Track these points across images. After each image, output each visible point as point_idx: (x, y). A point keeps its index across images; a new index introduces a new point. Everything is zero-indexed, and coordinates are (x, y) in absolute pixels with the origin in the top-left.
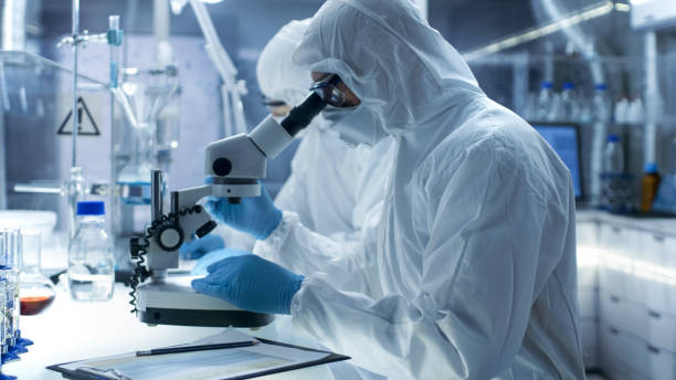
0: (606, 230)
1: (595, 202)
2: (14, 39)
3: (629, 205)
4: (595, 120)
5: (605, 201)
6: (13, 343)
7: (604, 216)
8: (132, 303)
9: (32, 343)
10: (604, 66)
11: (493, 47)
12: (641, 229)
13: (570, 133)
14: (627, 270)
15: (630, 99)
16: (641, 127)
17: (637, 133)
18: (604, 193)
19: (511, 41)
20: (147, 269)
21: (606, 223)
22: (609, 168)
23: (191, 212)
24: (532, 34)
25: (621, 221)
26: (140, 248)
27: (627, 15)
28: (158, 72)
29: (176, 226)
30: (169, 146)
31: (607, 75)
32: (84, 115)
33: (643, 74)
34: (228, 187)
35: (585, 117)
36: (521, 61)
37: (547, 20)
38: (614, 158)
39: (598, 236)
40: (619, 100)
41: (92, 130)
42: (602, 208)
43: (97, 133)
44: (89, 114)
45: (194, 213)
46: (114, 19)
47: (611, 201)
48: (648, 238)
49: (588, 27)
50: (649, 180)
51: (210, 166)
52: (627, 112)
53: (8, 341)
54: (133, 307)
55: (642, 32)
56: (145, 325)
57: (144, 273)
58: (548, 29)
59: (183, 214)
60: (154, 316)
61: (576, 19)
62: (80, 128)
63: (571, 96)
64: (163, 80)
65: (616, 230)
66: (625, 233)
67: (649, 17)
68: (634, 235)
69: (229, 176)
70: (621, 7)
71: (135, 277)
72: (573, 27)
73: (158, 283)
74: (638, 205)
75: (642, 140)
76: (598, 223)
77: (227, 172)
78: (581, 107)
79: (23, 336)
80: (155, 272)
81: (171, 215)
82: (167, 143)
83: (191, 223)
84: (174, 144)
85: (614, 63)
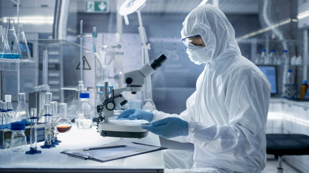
0: (286, 106)
1: (283, 95)
2: (63, 36)
3: (295, 97)
4: (283, 64)
5: (287, 95)
6: (54, 141)
7: (285, 100)
8: (97, 129)
9: (60, 142)
10: (287, 43)
11: (247, 36)
12: (299, 106)
13: (273, 69)
14: (294, 121)
15: (297, 56)
16: (302, 66)
17: (301, 69)
18: (286, 92)
19: (253, 34)
20: (103, 117)
21: (286, 103)
22: (288, 83)
23: (118, 97)
24: (261, 31)
25: (292, 102)
26: (100, 109)
27: (296, 23)
28: (115, 47)
29: (113, 102)
30: (119, 73)
31: (289, 47)
32: (86, 62)
33: (303, 46)
34: (132, 88)
35: (279, 63)
36: (254, 41)
37: (266, 26)
38: (290, 78)
39: (283, 108)
40: (293, 57)
41: (89, 68)
42: (285, 97)
43: (90, 69)
44: (87, 62)
45: (119, 97)
46: (95, 28)
47: (289, 95)
48: (301, 109)
49: (281, 28)
50: (304, 87)
51: (125, 80)
52: (296, 61)
53: (52, 141)
54: (97, 130)
55: (302, 30)
56: (102, 136)
57: (102, 119)
58: (267, 29)
59: (116, 97)
60: (105, 134)
61: (277, 25)
62: (84, 67)
63: (273, 55)
64: (116, 50)
65: (290, 106)
66: (293, 107)
67: (305, 24)
68: (296, 108)
69: (131, 84)
70: (294, 20)
71: (98, 120)
72: (276, 28)
73: (106, 122)
74: (299, 97)
75: (302, 72)
76: (283, 103)
77: (131, 83)
78: (277, 59)
79: (58, 139)
80: (106, 118)
81: (111, 98)
82: (117, 72)
83: (118, 101)
84: (121, 73)
85: (292, 42)
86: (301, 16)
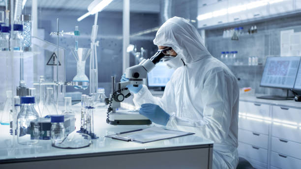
23: (125, 89)
26: (109, 101)
32: (55, 58)
59: (122, 90)
60: (117, 122)
62: (54, 63)
70: (193, 21)
73: (114, 112)
80: (113, 109)
86: (200, 18)
